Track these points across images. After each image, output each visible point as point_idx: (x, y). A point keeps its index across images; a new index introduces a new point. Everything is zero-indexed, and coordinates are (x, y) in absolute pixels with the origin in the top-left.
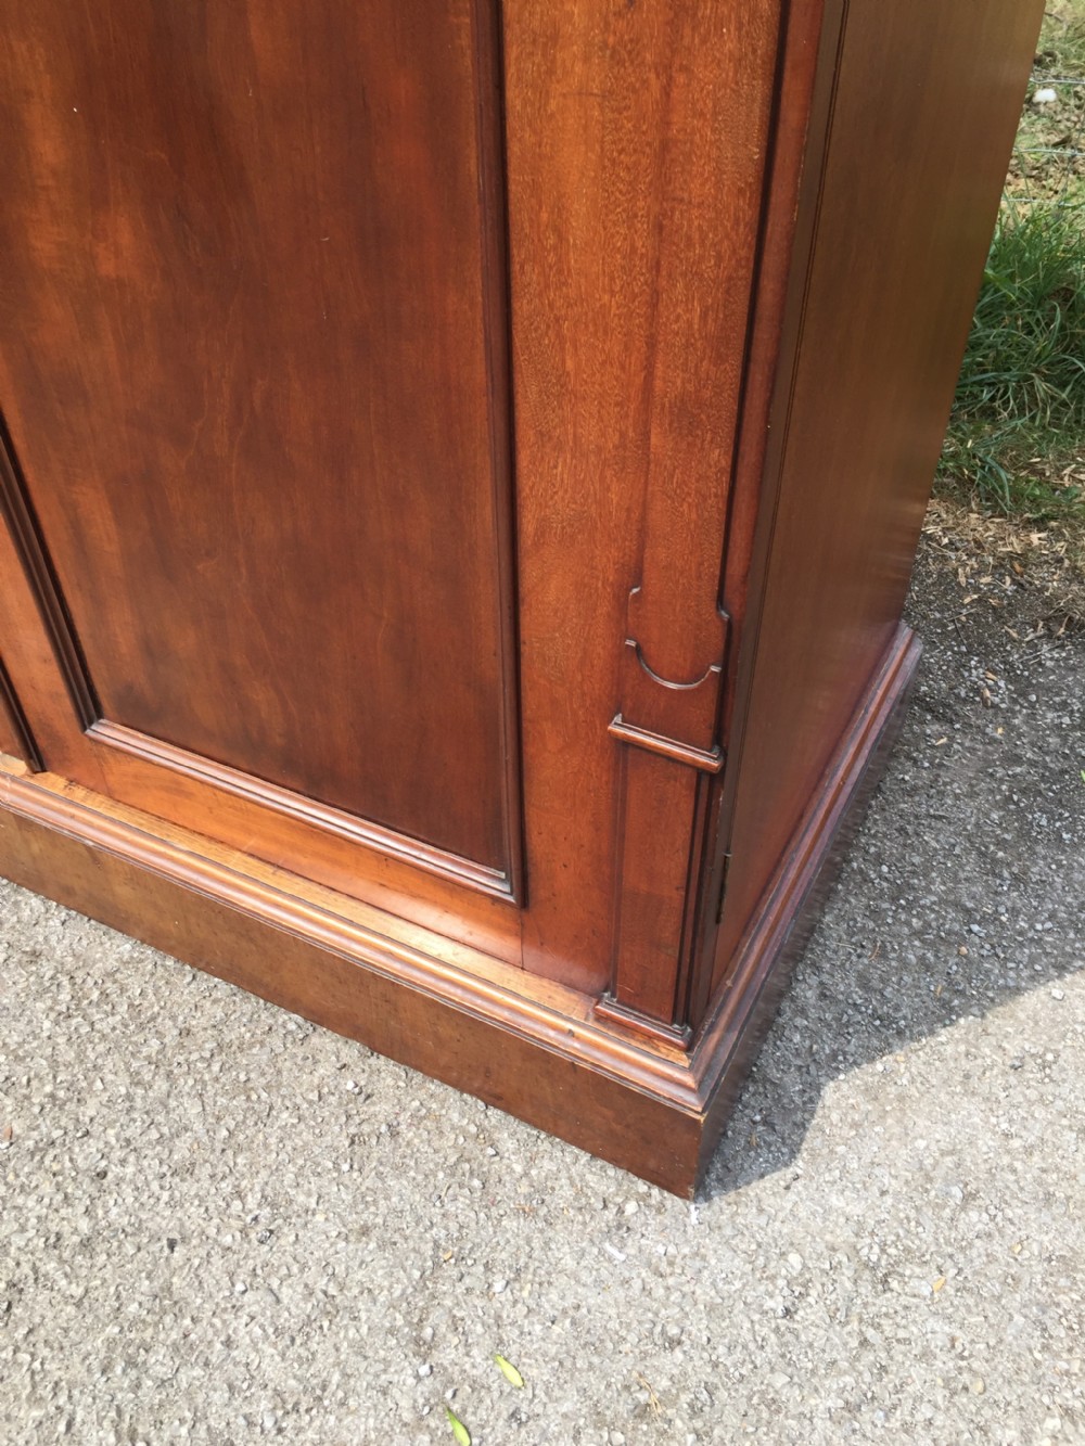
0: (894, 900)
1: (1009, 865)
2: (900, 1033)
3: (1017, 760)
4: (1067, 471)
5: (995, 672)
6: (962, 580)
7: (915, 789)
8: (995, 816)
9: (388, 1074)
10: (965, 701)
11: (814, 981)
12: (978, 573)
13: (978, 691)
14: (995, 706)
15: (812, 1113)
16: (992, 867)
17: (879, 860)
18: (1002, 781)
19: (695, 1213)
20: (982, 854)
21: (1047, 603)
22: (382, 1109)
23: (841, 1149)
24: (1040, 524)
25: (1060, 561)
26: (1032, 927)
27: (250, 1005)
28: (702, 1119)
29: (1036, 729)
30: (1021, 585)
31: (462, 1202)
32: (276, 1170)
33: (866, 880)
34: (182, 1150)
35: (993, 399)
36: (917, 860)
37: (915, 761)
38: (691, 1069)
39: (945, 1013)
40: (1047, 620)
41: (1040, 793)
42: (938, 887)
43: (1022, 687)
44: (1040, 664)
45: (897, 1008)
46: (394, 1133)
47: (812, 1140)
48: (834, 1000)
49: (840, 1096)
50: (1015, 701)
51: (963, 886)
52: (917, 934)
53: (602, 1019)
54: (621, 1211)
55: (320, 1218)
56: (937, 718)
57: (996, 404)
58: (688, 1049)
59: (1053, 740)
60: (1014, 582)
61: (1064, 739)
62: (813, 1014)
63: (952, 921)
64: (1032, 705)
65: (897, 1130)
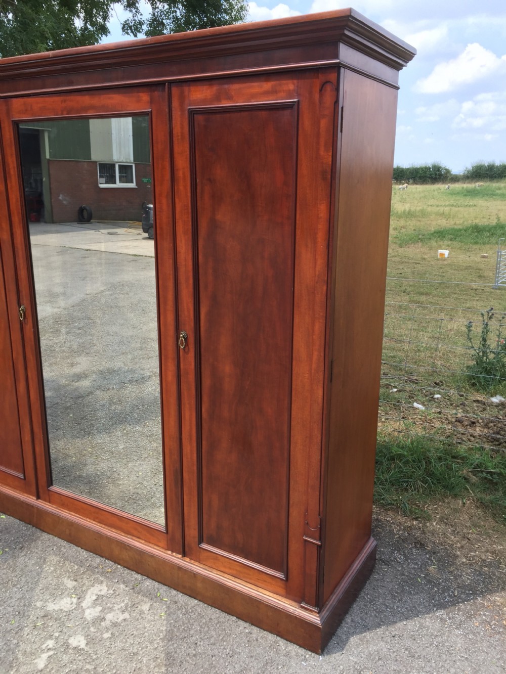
0: (370, 603)
1: (398, 597)
2: (368, 629)
3: (404, 575)
4: (426, 506)
5: (401, 555)
6: (395, 532)
7: (378, 580)
8: (396, 587)
9: (255, 630)
10: (392, 561)
11: (350, 618)
12: (399, 530)
13: (396, 559)
14: (399, 562)
15: (347, 643)
16: (394, 597)
17: (368, 594)
18: (399, 579)
19: (321, 658)
20: (392, 595)
21: (416, 539)
22: (254, 636)
23: (353, 649)
24: (416, 519)
25: (420, 529)
26: (401, 610)
27: (224, 615)
28: (321, 627)
29: (409, 568)
30: (409, 534)
31: (272, 652)
32: (232, 645)
33: (364, 598)
34: (212, 640)
35: (407, 486)
36: (376, 595)
37: (379, 574)
38: (319, 617)
39: (379, 626)
40: (415, 543)
41: (407, 582)
42: (381, 601)
43: (407, 558)
44: (412, 554)
45: (368, 624)
46: (257, 640)
47: (347, 647)
48: (355, 622)
49: (354, 640)
50: (405, 562)
51: (387, 601)
52: (375, 610)
53: (302, 607)
54: (305, 657)
55: (242, 654)
56: (385, 564)
57: (408, 488)
58: (318, 613)
59: (413, 571)
60: (408, 533)
61: (415, 571)
62: (349, 624)
63: (383, 607)
64: (409, 563)
65: (366, 646)
